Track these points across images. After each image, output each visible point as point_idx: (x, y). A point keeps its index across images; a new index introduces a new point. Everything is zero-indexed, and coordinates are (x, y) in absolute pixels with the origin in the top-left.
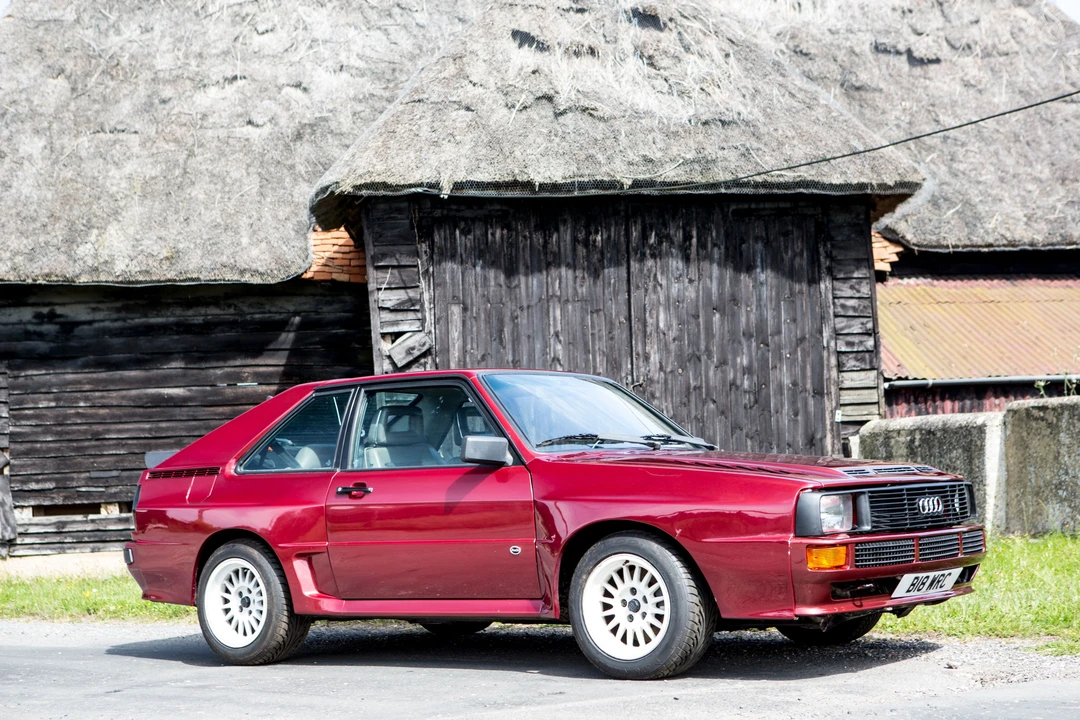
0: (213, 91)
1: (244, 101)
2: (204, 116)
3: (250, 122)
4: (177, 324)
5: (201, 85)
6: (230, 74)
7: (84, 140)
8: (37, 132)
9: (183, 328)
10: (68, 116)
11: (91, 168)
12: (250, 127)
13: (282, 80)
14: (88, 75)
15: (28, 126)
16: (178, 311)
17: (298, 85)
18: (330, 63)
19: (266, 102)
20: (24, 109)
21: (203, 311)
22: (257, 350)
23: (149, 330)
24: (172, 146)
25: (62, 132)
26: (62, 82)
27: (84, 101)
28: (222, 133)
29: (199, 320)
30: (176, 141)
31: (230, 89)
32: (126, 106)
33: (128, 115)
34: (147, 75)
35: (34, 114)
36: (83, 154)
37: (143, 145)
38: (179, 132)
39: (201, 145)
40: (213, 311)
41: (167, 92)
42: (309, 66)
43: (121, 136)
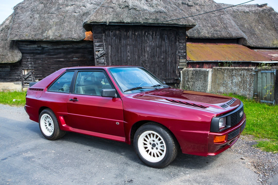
0: (69, 7)
1: (74, 9)
2: (67, 11)
3: (75, 12)
4: (62, 48)
5: (67, 6)
6: (72, 4)
7: (46, 15)
8: (37, 13)
9: (63, 49)
10: (43, 11)
11: (47, 20)
12: (75, 13)
13: (81, 5)
14: (47, 4)
15: (36, 12)
16: (62, 46)
17: (84, 6)
18: (90, 2)
19: (78, 9)
20: (35, 9)
21: (66, 45)
23: (57, 49)
24: (61, 16)
25: (42, 14)
26: (43, 5)
27: (46, 8)
28: (70, 14)
29: (66, 47)
30: (62, 15)
31: (72, 7)
32: (54, 9)
33: (54, 11)
34: (58, 4)
35: (37, 10)
36: (46, 17)
37: (56, 16)
38: (63, 14)
39: (66, 16)
40: (68, 46)
41: (61, 7)
42: (86, 3)
43: (53, 14)
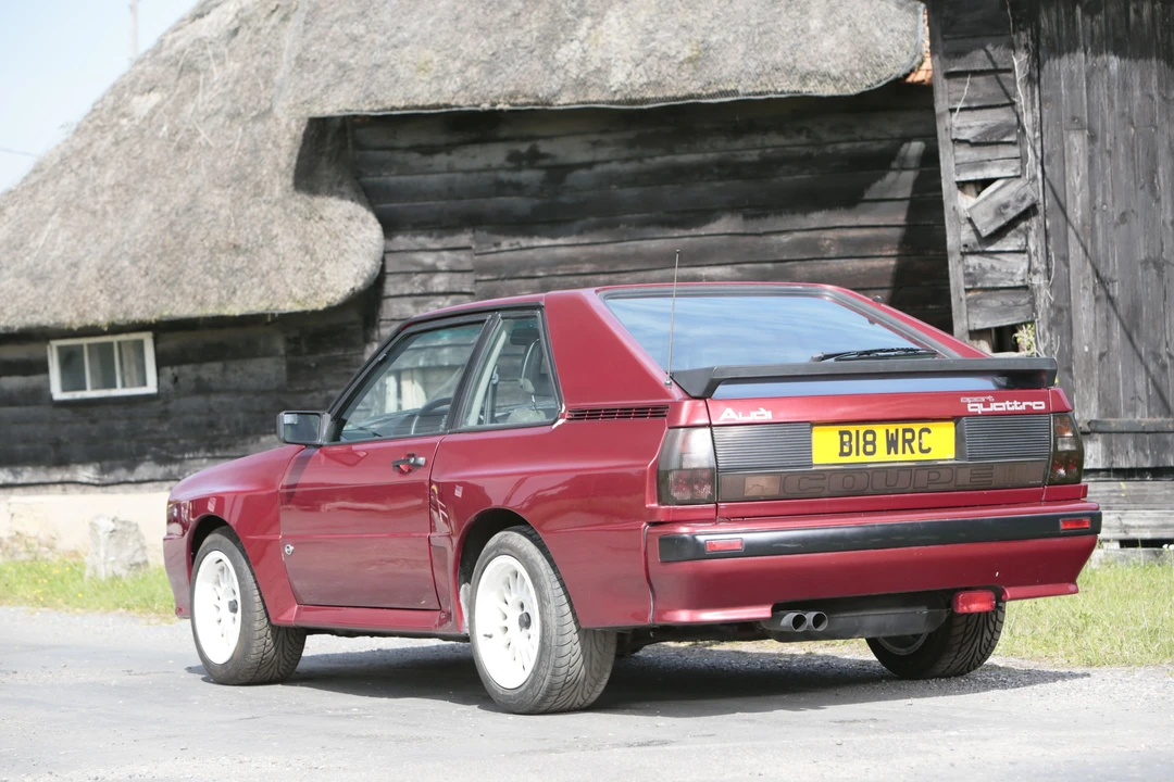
4: (721, 164)
9: (730, 169)
16: (721, 143)
21: (758, 140)
22: (850, 199)
23: (679, 174)
29: (753, 156)
40: (775, 140)
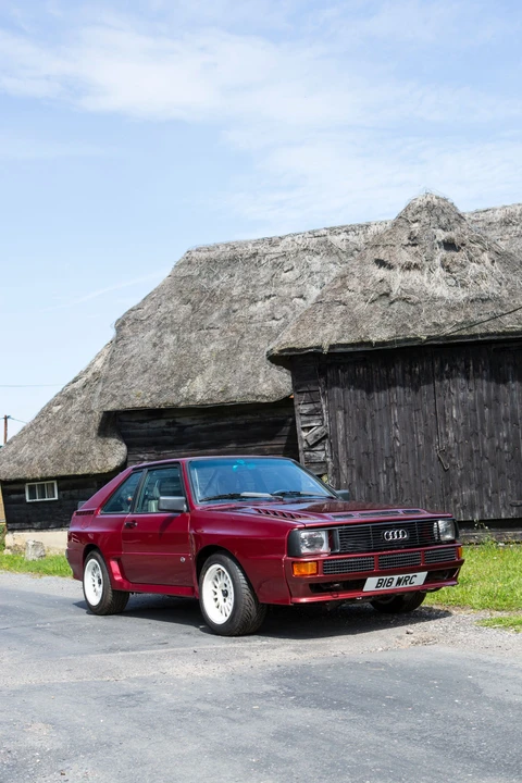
0: (260, 303)
1: (272, 308)
2: (251, 317)
3: (274, 318)
4: (232, 425)
5: (254, 301)
6: (268, 294)
7: (193, 335)
8: (172, 332)
9: (236, 427)
10: (188, 323)
11: (195, 348)
12: (274, 321)
13: (293, 295)
14: (200, 301)
15: (169, 330)
16: (233, 418)
17: (301, 297)
18: (319, 284)
19: (285, 307)
20: (168, 321)
21: (245, 417)
22: (271, 437)
23: (219, 428)
24: (234, 334)
25: (184, 331)
26: (189, 306)
27: (196, 315)
28: (258, 325)
29: (243, 422)
30: (237, 331)
31: (268, 302)
32: (216, 315)
33: (216, 320)
34: (228, 298)
35: (173, 323)
36: (192, 341)
37: (220, 335)
38: (238, 326)
39: (248, 332)
40: (250, 417)
41: (236, 306)
42: (308, 286)
43: (211, 331)
